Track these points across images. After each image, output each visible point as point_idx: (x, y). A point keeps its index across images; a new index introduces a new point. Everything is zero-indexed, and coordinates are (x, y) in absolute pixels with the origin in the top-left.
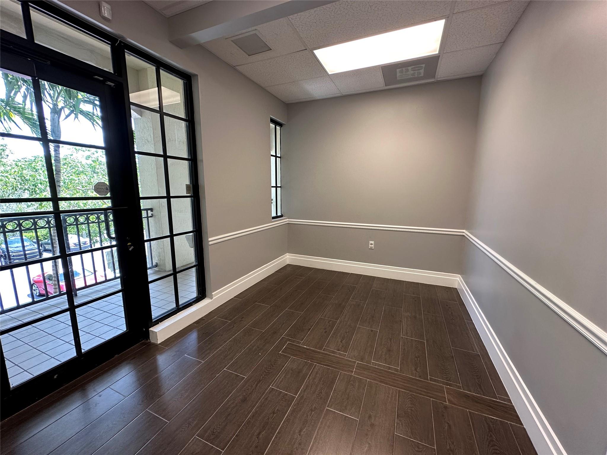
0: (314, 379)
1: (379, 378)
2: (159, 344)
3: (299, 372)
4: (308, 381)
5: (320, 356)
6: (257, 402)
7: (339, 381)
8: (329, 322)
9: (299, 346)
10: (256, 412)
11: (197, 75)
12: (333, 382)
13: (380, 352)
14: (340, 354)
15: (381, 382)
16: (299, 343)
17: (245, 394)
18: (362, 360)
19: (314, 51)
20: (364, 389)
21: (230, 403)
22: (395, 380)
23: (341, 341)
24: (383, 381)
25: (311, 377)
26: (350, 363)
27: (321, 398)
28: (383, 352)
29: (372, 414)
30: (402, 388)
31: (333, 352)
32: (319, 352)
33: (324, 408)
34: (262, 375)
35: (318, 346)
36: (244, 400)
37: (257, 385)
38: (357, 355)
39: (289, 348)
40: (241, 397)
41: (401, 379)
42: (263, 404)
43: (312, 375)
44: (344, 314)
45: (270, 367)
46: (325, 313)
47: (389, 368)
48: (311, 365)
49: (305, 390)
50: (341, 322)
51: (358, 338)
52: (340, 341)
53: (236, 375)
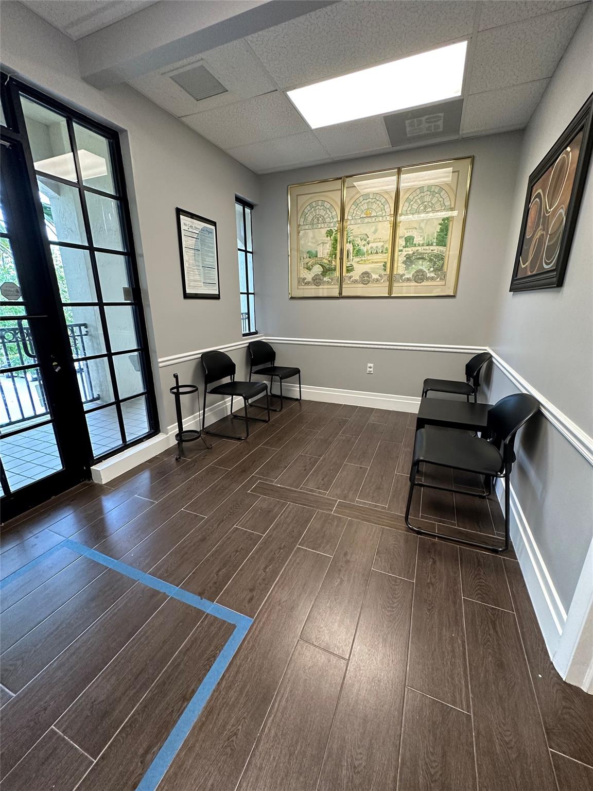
0: (287, 517)
1: (363, 517)
2: (104, 484)
3: (269, 511)
4: (279, 520)
5: (295, 495)
6: (218, 541)
7: (315, 520)
8: (310, 459)
9: (273, 485)
10: (216, 551)
11: (126, 131)
12: (308, 521)
13: (368, 491)
14: (319, 493)
15: (363, 520)
16: (272, 481)
17: (204, 534)
18: (345, 498)
19: (287, 93)
20: (343, 527)
21: (187, 543)
22: (380, 518)
23: (323, 479)
24: (365, 519)
25: (282, 517)
26: (330, 502)
27: (293, 537)
28: (371, 490)
29: (348, 551)
30: (387, 526)
31: (311, 491)
32: (295, 491)
33: (295, 546)
34: (226, 515)
35: (294, 485)
36: (203, 540)
37: (219, 525)
38: (339, 493)
39: (260, 487)
40: (200, 537)
41: (388, 517)
42: (225, 543)
43: (284, 514)
44: (330, 451)
45: (236, 507)
46: (307, 450)
47: (376, 506)
48: (284, 505)
49: (275, 529)
50: (324, 459)
51: (343, 476)
52: (321, 478)
53: (195, 515)
